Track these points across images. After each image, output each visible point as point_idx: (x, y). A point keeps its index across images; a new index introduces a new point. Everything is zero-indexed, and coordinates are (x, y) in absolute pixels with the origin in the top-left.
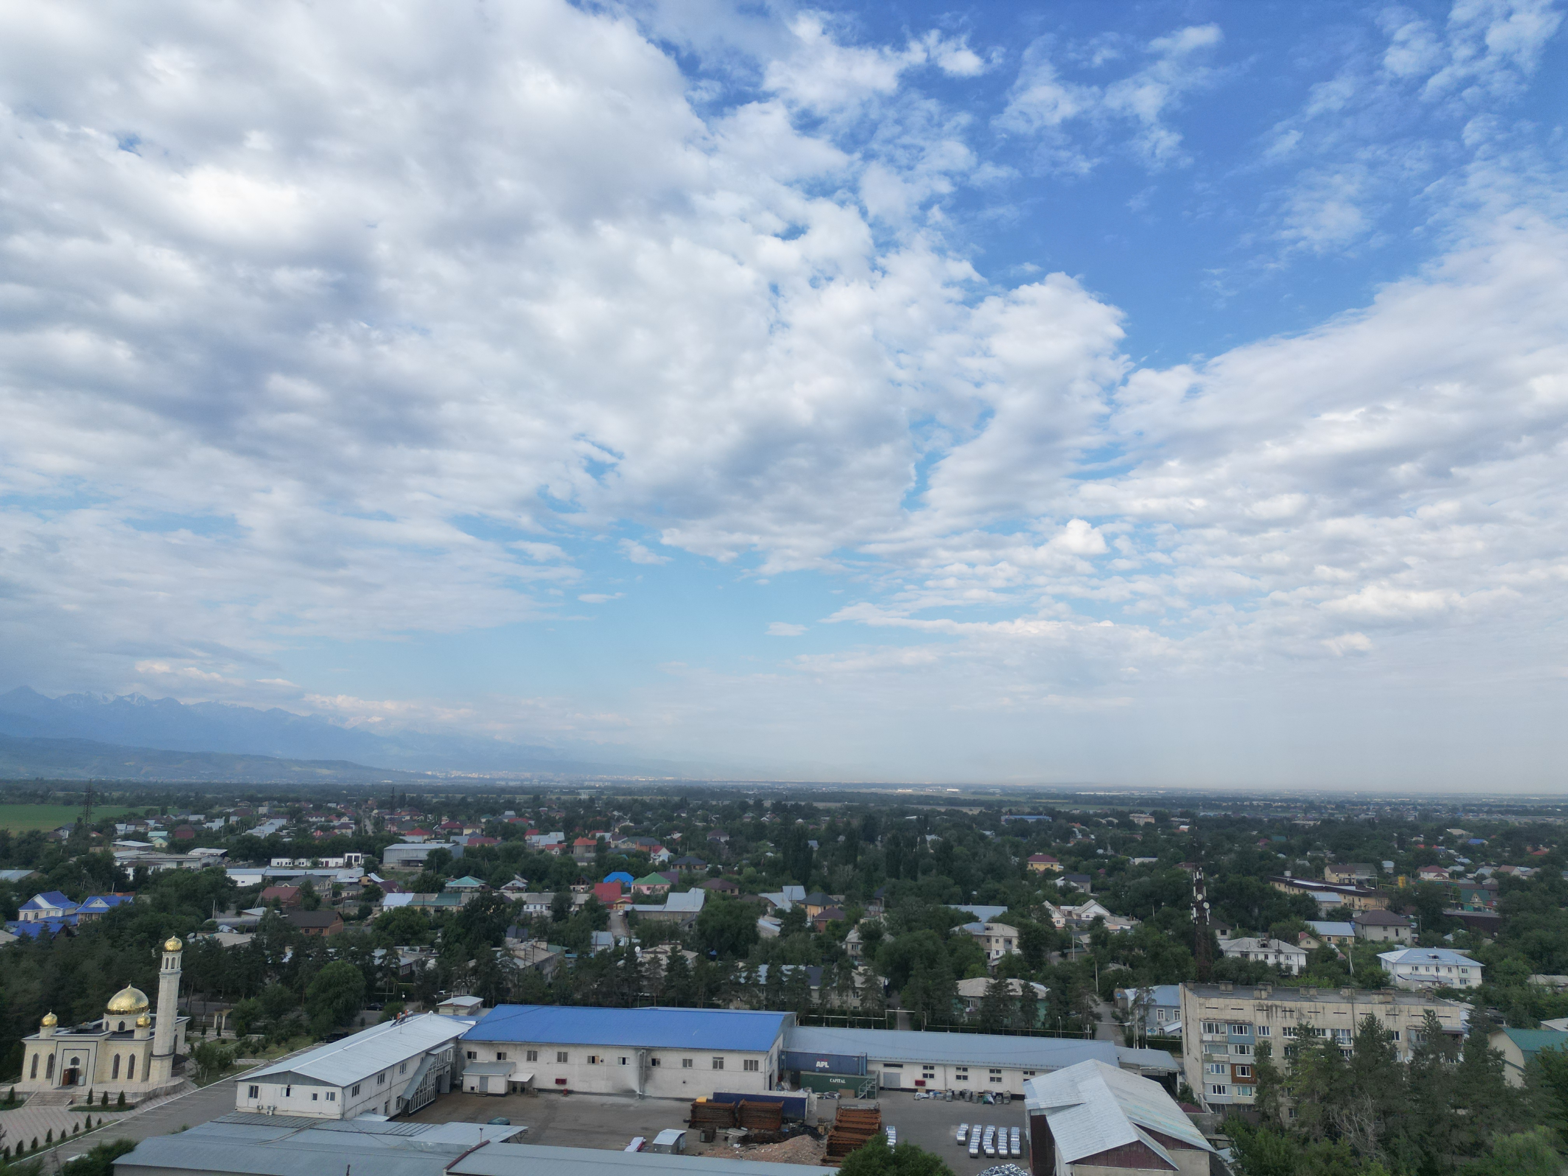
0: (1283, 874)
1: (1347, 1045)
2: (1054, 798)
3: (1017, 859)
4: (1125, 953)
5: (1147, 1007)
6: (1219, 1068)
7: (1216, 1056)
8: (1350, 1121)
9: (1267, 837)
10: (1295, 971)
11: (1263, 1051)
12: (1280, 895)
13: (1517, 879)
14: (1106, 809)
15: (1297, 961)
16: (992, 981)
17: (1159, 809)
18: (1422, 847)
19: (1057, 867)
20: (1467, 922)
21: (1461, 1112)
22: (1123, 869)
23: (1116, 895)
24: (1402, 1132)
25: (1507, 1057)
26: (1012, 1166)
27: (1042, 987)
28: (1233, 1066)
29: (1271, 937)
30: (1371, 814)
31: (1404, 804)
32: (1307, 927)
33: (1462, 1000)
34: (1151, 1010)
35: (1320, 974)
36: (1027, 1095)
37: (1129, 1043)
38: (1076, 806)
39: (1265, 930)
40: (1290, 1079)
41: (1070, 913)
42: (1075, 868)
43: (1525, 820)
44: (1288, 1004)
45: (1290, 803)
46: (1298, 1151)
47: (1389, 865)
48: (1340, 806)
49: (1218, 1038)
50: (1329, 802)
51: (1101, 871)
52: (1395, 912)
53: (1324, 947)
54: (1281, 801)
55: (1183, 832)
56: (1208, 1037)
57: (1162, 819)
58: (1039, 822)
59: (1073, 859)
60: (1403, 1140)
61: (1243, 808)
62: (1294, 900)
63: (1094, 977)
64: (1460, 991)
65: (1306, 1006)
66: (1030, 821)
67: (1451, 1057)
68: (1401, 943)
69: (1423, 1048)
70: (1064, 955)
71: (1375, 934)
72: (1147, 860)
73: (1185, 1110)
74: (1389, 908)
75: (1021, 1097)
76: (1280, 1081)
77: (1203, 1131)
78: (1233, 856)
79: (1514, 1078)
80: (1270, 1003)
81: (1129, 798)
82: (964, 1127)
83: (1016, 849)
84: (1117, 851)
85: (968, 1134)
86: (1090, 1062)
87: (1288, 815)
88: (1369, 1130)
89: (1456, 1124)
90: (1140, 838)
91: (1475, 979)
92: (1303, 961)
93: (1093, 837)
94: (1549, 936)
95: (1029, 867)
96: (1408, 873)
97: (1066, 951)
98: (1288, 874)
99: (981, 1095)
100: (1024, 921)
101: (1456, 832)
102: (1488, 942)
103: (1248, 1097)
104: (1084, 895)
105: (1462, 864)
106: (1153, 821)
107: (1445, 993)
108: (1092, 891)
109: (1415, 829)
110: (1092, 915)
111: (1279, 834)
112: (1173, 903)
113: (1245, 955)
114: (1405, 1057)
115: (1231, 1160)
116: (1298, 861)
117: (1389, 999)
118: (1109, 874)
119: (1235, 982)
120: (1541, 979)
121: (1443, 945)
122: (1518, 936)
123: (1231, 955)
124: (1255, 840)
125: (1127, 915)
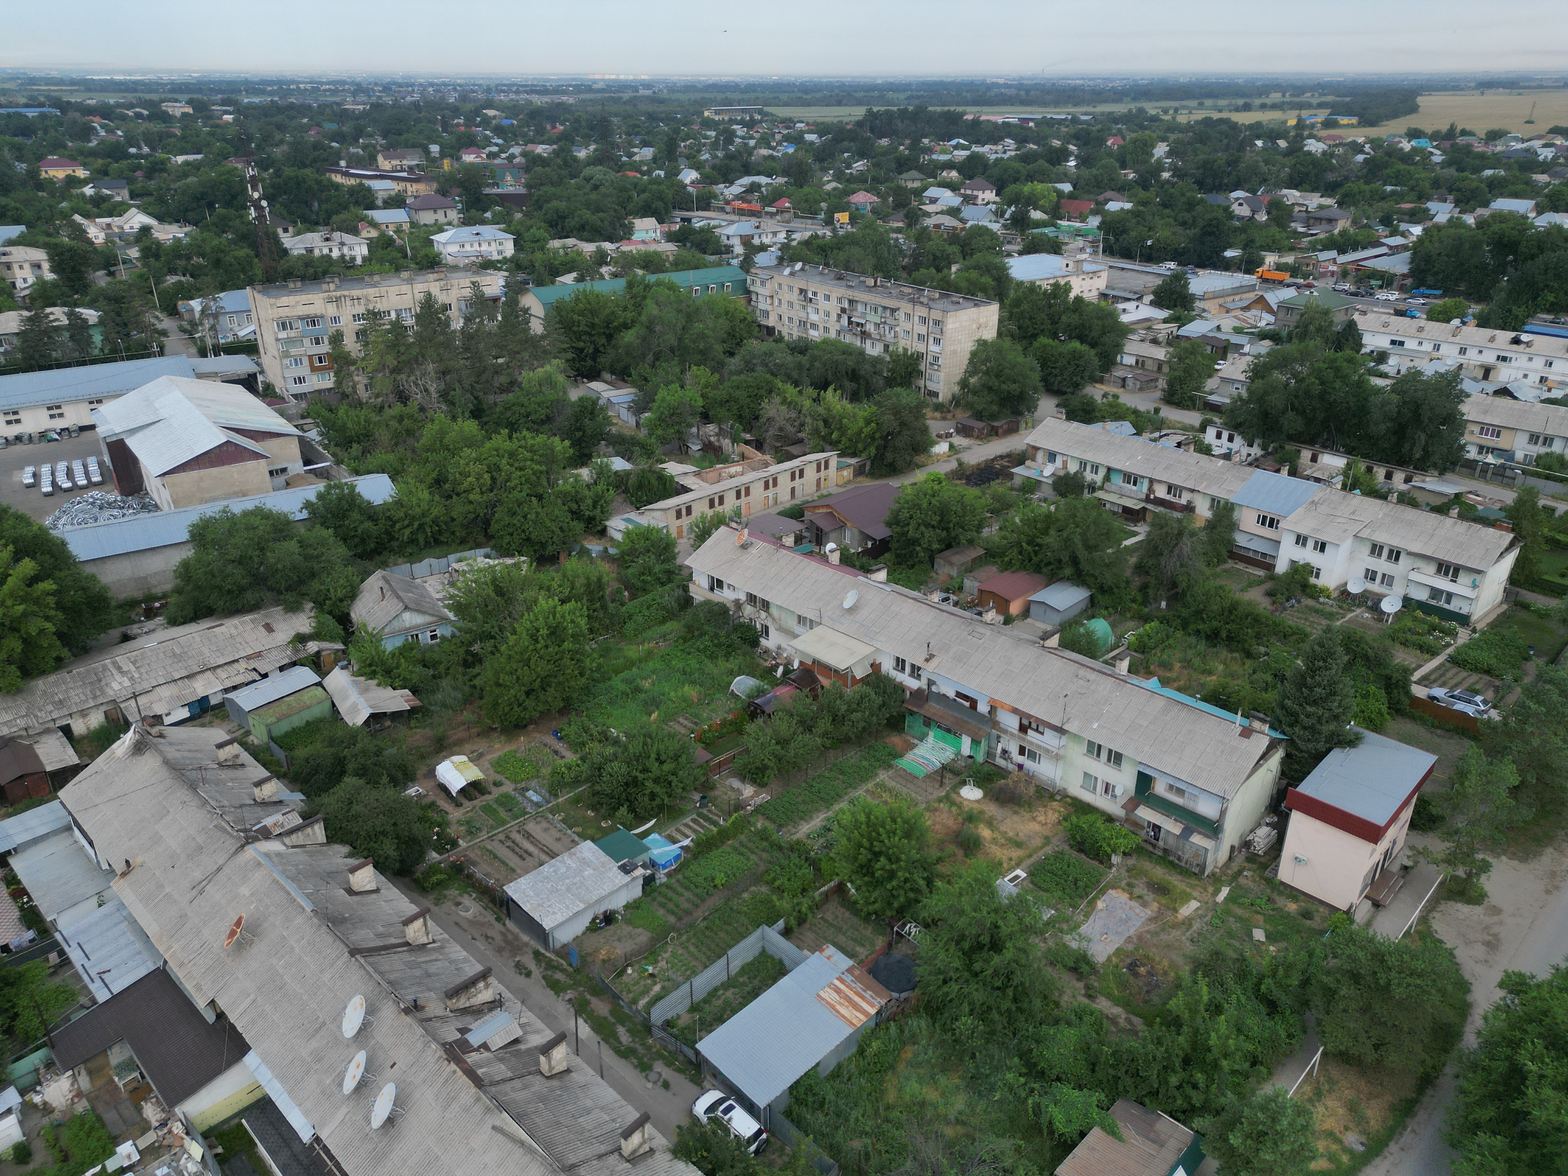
0: (338, 165)
1: (410, 322)
2: (58, 84)
3: (24, 166)
4: (182, 263)
5: (216, 316)
6: (298, 361)
7: (293, 351)
8: (416, 384)
9: (319, 125)
10: (359, 261)
11: (337, 339)
12: (337, 187)
13: (539, 156)
14: (130, 97)
15: (360, 251)
16: (26, 313)
17: (195, 96)
18: (462, 129)
19: (81, 173)
20: (503, 199)
21: (500, 361)
22: (164, 170)
23: (161, 201)
24: (457, 386)
25: (532, 312)
26: (96, 493)
27: (92, 312)
28: (310, 357)
29: (333, 230)
30: (417, 97)
31: (445, 85)
32: (366, 216)
33: (500, 269)
34: (221, 318)
35: (381, 261)
36: (98, 423)
37: (203, 353)
38: (90, 95)
39: (327, 224)
40: (363, 359)
41: (109, 226)
42: (104, 172)
43: (546, 99)
44: (355, 293)
45: (338, 86)
46: (375, 418)
47: (435, 149)
48: (387, 88)
49: (293, 334)
50: (376, 84)
51: (139, 174)
52: (444, 195)
53: (383, 235)
54: (329, 83)
55: (228, 123)
56: (283, 335)
57: (201, 108)
58: (43, 117)
59: (100, 161)
60: (459, 391)
61: (290, 92)
62: (352, 191)
63: (151, 292)
64: (498, 261)
65: (372, 292)
66: (30, 115)
67: (492, 318)
68: (450, 224)
69: (471, 314)
70: (111, 274)
71: (427, 218)
72: (191, 158)
73: (269, 405)
74: (437, 191)
75: (92, 427)
76: (354, 363)
77: (289, 419)
78: (285, 148)
79: (537, 327)
80: (338, 294)
81: (158, 84)
82: (30, 470)
83: (20, 153)
84: (153, 149)
85: (35, 475)
86: (163, 379)
87: (337, 99)
88: (432, 389)
89: (497, 371)
90: (178, 133)
91: (509, 249)
92: (365, 251)
93: (120, 133)
94: (562, 205)
95: (43, 175)
96: (452, 156)
97: (112, 269)
98: (343, 163)
99: (43, 435)
100: (53, 240)
101: (491, 113)
102: (518, 216)
103: (327, 382)
104: (122, 203)
105: (497, 145)
106: (191, 111)
107: (487, 265)
108: (132, 198)
109: (456, 111)
110: (137, 226)
111: (331, 121)
112: (228, 204)
113: (310, 250)
114: (457, 324)
115: (318, 438)
116: (352, 150)
117: (442, 276)
118: (149, 176)
119: (303, 278)
120: (556, 244)
121: (483, 222)
122: (541, 208)
123: (295, 252)
124: (306, 129)
125: (178, 221)
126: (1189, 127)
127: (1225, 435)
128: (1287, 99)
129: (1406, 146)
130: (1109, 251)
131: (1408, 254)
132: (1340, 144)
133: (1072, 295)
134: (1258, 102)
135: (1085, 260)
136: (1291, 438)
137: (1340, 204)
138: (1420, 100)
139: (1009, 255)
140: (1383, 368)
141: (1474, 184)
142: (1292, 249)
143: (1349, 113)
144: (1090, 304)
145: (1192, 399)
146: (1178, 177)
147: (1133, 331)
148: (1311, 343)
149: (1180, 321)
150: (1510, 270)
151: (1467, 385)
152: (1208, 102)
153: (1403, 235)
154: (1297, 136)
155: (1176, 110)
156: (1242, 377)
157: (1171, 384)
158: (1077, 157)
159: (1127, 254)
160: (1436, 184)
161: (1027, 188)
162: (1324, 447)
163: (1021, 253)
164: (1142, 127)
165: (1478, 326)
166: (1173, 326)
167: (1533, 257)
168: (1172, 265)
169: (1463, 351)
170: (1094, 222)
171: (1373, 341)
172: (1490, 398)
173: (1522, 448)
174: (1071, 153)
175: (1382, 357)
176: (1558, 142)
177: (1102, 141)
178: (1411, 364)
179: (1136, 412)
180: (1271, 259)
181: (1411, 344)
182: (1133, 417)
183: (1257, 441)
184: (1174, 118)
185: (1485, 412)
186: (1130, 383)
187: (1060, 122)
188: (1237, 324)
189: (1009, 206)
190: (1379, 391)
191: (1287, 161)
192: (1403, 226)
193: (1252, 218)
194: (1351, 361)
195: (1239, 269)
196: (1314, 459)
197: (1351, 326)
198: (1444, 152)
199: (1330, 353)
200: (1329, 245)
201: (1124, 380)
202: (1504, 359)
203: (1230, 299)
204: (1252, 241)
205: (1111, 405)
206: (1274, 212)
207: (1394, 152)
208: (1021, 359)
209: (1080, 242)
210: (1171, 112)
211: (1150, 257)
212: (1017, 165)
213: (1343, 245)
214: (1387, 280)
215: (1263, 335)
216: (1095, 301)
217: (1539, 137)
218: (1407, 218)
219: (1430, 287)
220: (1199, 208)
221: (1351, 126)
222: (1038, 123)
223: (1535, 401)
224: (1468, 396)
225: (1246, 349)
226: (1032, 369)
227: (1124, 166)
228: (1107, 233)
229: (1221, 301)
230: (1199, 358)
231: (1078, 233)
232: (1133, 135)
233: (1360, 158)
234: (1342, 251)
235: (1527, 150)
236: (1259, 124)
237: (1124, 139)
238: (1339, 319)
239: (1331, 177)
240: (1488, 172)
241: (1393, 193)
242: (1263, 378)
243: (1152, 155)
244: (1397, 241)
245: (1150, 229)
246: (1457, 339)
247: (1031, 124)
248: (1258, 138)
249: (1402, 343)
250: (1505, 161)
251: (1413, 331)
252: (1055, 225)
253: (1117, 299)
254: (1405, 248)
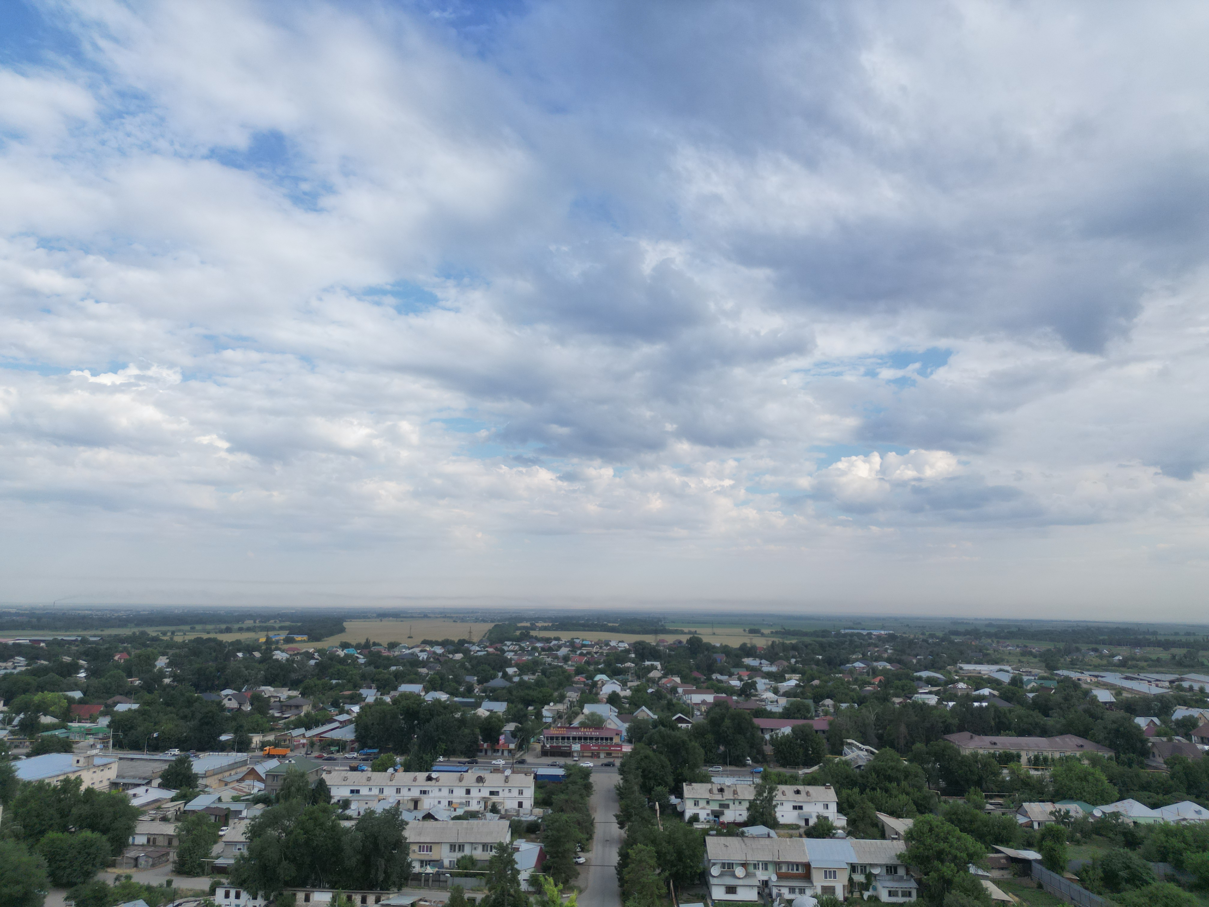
126: (183, 645)
127: (233, 893)
128: (258, 624)
129: (341, 653)
130: (119, 745)
131: (352, 726)
132: (298, 654)
133: (83, 788)
134: (236, 626)
135: (97, 755)
136: (287, 884)
137: (303, 694)
138: (345, 624)
139: (16, 758)
140: (348, 812)
141: (387, 676)
142: (272, 730)
143: (301, 633)
144: (101, 793)
145: (201, 866)
146: (178, 681)
147: (143, 813)
148: (295, 801)
149: (186, 798)
150: (417, 730)
151: (406, 816)
152: (198, 627)
153: (348, 712)
154: (267, 649)
155: (173, 633)
156: (243, 839)
157: (181, 856)
158: (86, 670)
159: (136, 746)
160: (364, 677)
161: (37, 697)
162: (314, 886)
163: (28, 756)
164: (145, 645)
165: (405, 771)
166: (180, 804)
167: (428, 721)
168: (176, 751)
169: (398, 791)
170: (104, 721)
171: (339, 793)
172: (421, 823)
173: (447, 857)
174: (82, 667)
175: (346, 804)
176: (428, 649)
177: (110, 657)
178: (367, 806)
179: (149, 889)
180: (256, 739)
181: (364, 791)
182: (146, 894)
183: (260, 893)
184: (172, 639)
185: (420, 834)
186: (142, 862)
187: (70, 642)
188: (235, 793)
189: (18, 714)
190: (347, 831)
191: (261, 666)
192: (347, 707)
193: (239, 709)
194: (325, 811)
195: (232, 749)
196: (307, 899)
197: (322, 782)
198: (365, 656)
199: (308, 807)
200: (299, 724)
201: (136, 859)
202: (424, 792)
203: (227, 774)
204: (241, 726)
205: (124, 887)
206: (256, 704)
207: (333, 658)
208: (25, 858)
209: (91, 740)
210: (169, 634)
211: (157, 746)
212: (29, 679)
213: (308, 723)
214: (342, 746)
215: (257, 800)
216: (106, 790)
217: (417, 646)
218: (348, 701)
219: (370, 748)
220: (197, 705)
221: (304, 641)
222: (48, 643)
223: (448, 819)
224: (407, 824)
225: (244, 814)
226: (38, 866)
227: (130, 676)
228: (116, 730)
229: (220, 776)
230: (205, 828)
231: (89, 732)
232: (138, 651)
233: (312, 662)
234: (308, 728)
235: (412, 654)
236: (238, 642)
237: (129, 654)
238: (312, 779)
239: (294, 676)
240: (393, 668)
241: (337, 684)
242: (259, 836)
243: (156, 666)
244: (344, 717)
245: (156, 724)
246: (393, 783)
247: (42, 644)
248: (239, 651)
249: (358, 791)
250: (401, 661)
251: (364, 780)
252: (65, 727)
253: (127, 786)
254: (350, 722)
